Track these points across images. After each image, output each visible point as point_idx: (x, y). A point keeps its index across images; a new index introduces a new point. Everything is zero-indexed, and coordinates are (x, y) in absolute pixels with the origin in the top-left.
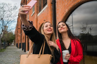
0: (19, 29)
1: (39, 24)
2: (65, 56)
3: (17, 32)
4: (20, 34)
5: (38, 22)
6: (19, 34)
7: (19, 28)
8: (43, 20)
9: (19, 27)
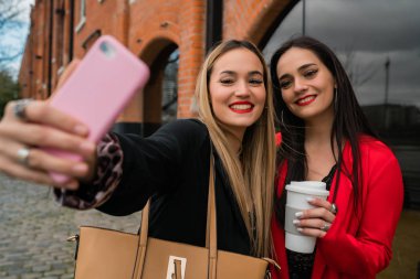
0: (41, 62)
1: (139, 41)
2: (297, 214)
3: (31, 73)
4: (43, 81)
5: (133, 31)
6: (39, 81)
7: (39, 57)
8: (158, 24)
9: (40, 52)
